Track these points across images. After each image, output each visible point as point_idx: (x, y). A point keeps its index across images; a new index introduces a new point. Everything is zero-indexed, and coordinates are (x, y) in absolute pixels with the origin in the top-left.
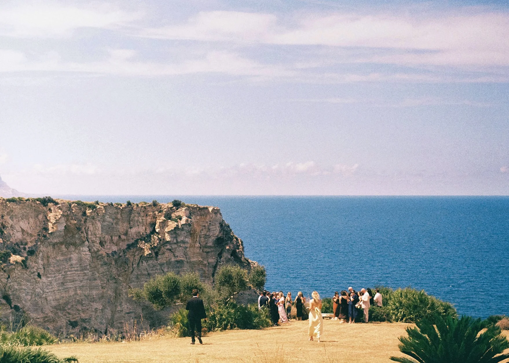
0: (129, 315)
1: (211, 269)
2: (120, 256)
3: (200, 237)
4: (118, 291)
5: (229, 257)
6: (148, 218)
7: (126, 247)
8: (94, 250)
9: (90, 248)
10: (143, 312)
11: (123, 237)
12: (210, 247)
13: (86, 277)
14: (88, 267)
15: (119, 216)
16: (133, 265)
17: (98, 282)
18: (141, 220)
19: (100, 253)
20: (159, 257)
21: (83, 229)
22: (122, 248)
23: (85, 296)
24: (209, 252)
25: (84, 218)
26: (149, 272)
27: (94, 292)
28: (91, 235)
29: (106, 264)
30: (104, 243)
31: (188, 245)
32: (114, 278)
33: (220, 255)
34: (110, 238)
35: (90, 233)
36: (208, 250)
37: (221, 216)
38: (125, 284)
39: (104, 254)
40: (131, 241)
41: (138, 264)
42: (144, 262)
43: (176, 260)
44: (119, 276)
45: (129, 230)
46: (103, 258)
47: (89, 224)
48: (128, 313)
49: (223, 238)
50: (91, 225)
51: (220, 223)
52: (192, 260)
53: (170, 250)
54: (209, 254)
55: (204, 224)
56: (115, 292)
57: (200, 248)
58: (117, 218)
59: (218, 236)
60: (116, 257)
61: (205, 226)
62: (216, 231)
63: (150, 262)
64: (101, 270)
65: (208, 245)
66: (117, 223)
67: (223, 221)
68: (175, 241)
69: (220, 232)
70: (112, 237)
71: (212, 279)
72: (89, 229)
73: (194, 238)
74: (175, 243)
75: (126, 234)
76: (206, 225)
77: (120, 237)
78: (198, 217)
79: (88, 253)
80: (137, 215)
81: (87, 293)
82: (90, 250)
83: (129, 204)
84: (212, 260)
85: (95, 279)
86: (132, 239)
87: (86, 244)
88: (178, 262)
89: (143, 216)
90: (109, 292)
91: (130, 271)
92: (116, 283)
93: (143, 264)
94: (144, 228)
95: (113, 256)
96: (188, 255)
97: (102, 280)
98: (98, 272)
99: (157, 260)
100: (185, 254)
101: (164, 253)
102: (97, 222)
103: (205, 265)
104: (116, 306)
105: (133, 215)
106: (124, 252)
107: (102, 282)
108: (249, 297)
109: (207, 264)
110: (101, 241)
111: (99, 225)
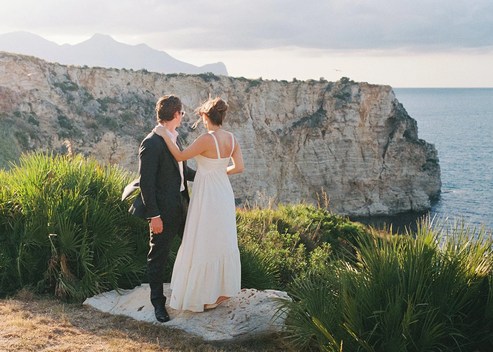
0: (295, 194)
1: (382, 150)
2: (286, 135)
3: (370, 116)
4: (284, 171)
5: (402, 137)
6: (315, 95)
7: (292, 125)
8: (258, 128)
9: (254, 125)
10: (310, 192)
11: (290, 115)
12: (382, 127)
13: (250, 155)
14: (252, 145)
15: (285, 93)
16: (299, 143)
17: (263, 160)
18: (308, 98)
19: (264, 130)
20: (326, 135)
21: (246, 105)
22: (288, 127)
23: (249, 173)
24: (380, 132)
25: (247, 94)
26: (316, 151)
27: (259, 170)
28: (255, 112)
29: (270, 142)
30: (270, 121)
31: (357, 125)
32: (280, 156)
33: (391, 135)
34: (276, 116)
35: (253, 110)
36: (379, 130)
37: (394, 94)
38: (291, 163)
39: (268, 132)
40: (298, 120)
41: (304, 143)
42: (310, 140)
43: (343, 139)
44: (284, 154)
45: (296, 108)
46: (267, 135)
47: (252, 100)
48: (295, 192)
49: (395, 118)
50: (255, 103)
51: (392, 102)
52: (361, 140)
53: (338, 129)
54: (381, 134)
55: (375, 103)
56: (281, 170)
57: (371, 127)
58: (282, 96)
59: (389, 115)
60: (281, 135)
61: (375, 105)
62: (388, 111)
63: (317, 141)
64: (266, 147)
65: (379, 124)
66: (283, 101)
67: (396, 99)
68: (343, 120)
69: (392, 112)
70: (278, 115)
71: (383, 160)
72: (253, 106)
73: (363, 117)
74: (343, 122)
75: (293, 112)
76: (377, 103)
77: (286, 115)
78: (369, 96)
79: (252, 130)
80: (303, 92)
81: (251, 171)
82: (254, 127)
83: (295, 80)
84: (383, 141)
85: (260, 158)
86: (299, 117)
87: (250, 121)
88: (346, 141)
89: (310, 94)
90: (274, 171)
91: (296, 150)
92: (281, 161)
93: (310, 143)
94: (311, 106)
95: (278, 134)
96: (357, 134)
97: (267, 158)
98: (263, 150)
99: (323, 139)
100: (354, 134)
101: (331, 132)
102: (261, 99)
103: (375, 145)
104: (282, 185)
105: (299, 93)
106: (290, 131)
107: (267, 161)
108: (422, 179)
109: (378, 144)
110: (266, 119)
111: (263, 101)
